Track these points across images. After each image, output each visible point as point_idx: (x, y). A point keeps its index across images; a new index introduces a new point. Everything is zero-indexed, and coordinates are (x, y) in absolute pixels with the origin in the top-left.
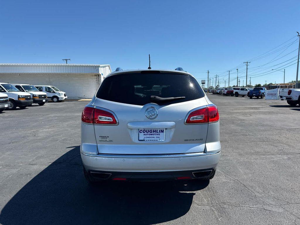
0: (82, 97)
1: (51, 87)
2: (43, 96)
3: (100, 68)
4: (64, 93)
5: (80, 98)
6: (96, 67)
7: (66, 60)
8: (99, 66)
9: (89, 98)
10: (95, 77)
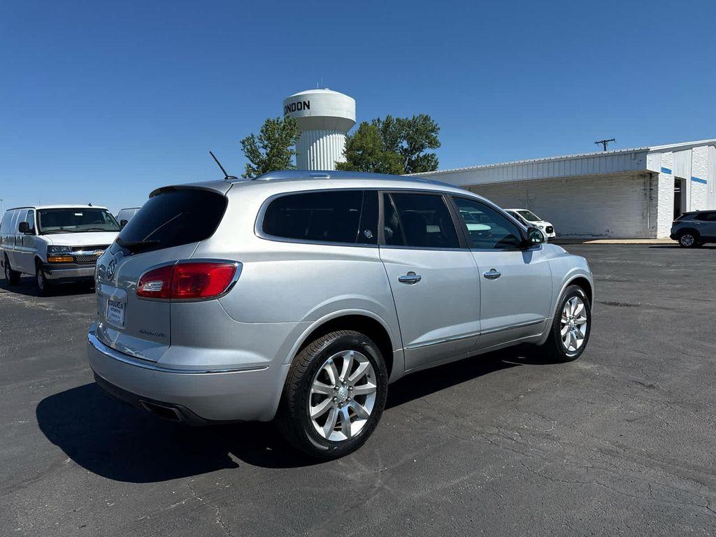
0: (601, 235)
1: (519, 212)
2: (480, 234)
3: (649, 157)
4: (545, 224)
5: (596, 238)
6: (636, 153)
7: (604, 141)
8: (647, 151)
9: (621, 236)
10: (642, 180)
